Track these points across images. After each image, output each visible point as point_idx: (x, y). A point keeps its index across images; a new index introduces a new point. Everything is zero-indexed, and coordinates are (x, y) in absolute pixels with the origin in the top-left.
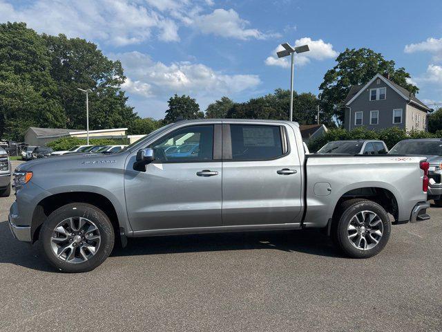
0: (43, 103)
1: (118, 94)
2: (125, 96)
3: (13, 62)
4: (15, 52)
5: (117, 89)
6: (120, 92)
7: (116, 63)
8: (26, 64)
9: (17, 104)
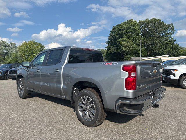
0: (137, 48)
1: (170, 39)
2: (174, 39)
3: (127, 34)
4: (128, 30)
5: (170, 37)
6: (171, 38)
7: (170, 25)
8: (131, 34)
9: (127, 50)
